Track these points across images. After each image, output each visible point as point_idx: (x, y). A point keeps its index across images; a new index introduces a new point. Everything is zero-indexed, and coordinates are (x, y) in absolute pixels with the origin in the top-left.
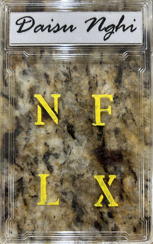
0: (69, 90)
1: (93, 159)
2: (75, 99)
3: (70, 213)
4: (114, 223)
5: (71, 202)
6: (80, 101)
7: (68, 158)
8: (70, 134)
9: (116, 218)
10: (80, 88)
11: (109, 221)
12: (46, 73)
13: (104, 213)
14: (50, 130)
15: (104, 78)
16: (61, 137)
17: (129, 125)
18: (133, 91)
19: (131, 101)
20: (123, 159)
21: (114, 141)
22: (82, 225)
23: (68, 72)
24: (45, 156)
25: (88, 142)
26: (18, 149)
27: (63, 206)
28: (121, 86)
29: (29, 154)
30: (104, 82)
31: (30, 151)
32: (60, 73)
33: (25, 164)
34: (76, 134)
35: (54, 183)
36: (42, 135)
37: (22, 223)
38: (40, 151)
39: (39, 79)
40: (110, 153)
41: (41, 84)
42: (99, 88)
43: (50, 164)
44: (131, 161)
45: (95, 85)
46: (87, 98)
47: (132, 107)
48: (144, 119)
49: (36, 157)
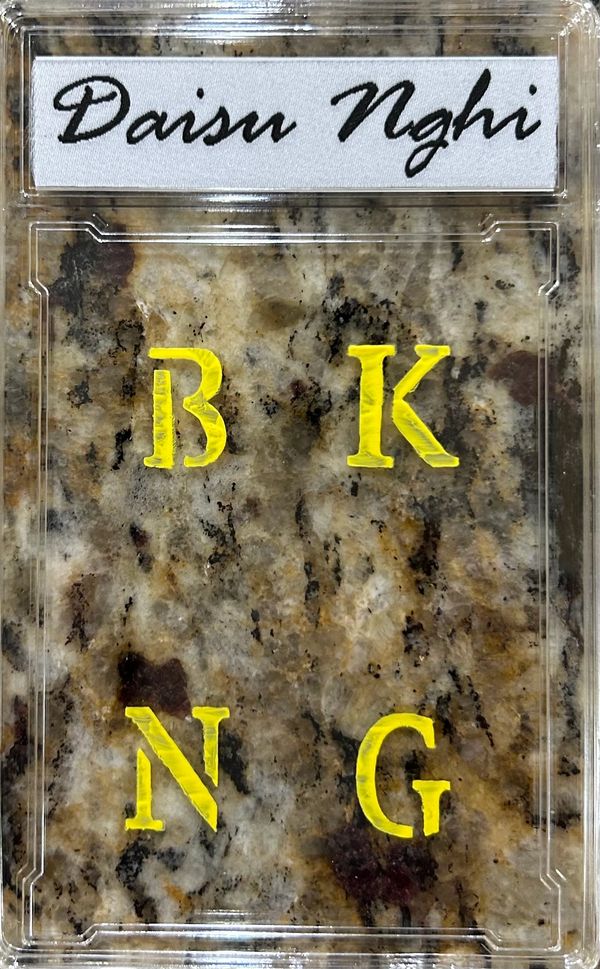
0: (225, 594)
1: (320, 876)
2: (249, 632)
6: (267, 640)
7: (219, 871)
8: (226, 772)
10: (271, 586)
12: (137, 524)
15: (366, 551)
17: (464, 741)
18: (483, 604)
20: (436, 878)
21: (403, 806)
23: (226, 521)
24: (125, 860)
25: (298, 808)
26: (20, 828)
28: (435, 585)
29: (62, 847)
30: (365, 565)
31: (67, 837)
32: (191, 525)
33: (48, 890)
34: (252, 774)
36: (114, 774)
38: (106, 840)
39: (108, 551)
40: (388, 853)
41: (117, 568)
42: (347, 587)
43: (146, 891)
44: (469, 888)
45: (331, 578)
46: (299, 628)
47: (475, 669)
48: (525, 717)
49: (90, 862)
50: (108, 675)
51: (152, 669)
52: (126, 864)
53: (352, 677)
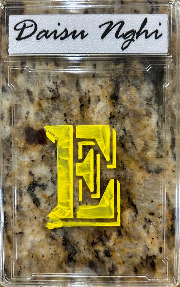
0: (56, 109)
2: (64, 120)
3: (61, 251)
4: (111, 263)
5: (61, 240)
6: (69, 122)
9: (114, 257)
10: (70, 106)
11: (105, 261)
12: (29, 89)
13: (99, 252)
14: (34, 157)
15: (97, 94)
16: (48, 165)
17: (128, 149)
18: (133, 109)
19: (131, 121)
22: (74, 265)
23: (55, 87)
27: (53, 244)
28: (118, 104)
29: (11, 185)
30: (97, 99)
32: (45, 89)
35: (42, 218)
36: (25, 163)
38: (24, 182)
39: (20, 97)
41: (23, 102)
42: (92, 106)
43: (36, 196)
44: (131, 192)
45: (87, 103)
46: (78, 118)
47: (131, 128)
48: (146, 142)
49: (19, 189)
50: (22, 134)
51: (35, 132)
52: (30, 188)
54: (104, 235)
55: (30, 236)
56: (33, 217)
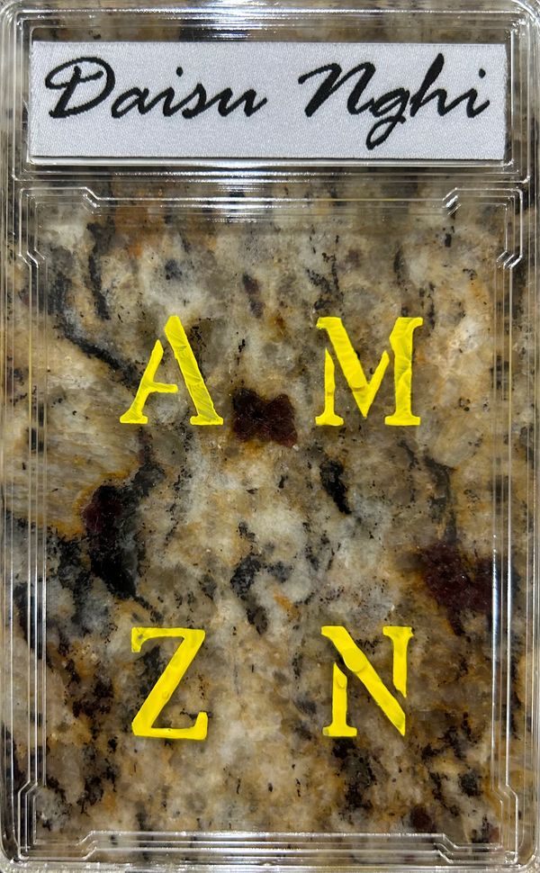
1: (414, 587)
3: (326, 775)
4: (481, 813)
7: (323, 583)
8: (330, 494)
9: (487, 796)
10: (371, 330)
11: (462, 808)
12: (249, 273)
13: (444, 779)
14: (258, 479)
15: (457, 296)
16: (298, 507)
20: (518, 590)
21: (489, 525)
22: (367, 818)
23: (330, 271)
24: (238, 573)
25: (394, 526)
26: (144, 545)
27: (302, 751)
28: (521, 327)
29: (182, 562)
30: (457, 309)
31: (187, 552)
32: (298, 275)
33: (169, 601)
34: (353, 497)
35: (271, 670)
36: (229, 496)
37: (153, 810)
38: (222, 555)
39: (222, 298)
40: (476, 567)
41: (231, 312)
42: (440, 330)
43: (257, 601)
45: (426, 322)
49: (207, 575)
50: (223, 409)
51: (262, 403)
52: (240, 576)
53: (444, 410)
54: (462, 728)
55: (232, 724)
56: (245, 667)
